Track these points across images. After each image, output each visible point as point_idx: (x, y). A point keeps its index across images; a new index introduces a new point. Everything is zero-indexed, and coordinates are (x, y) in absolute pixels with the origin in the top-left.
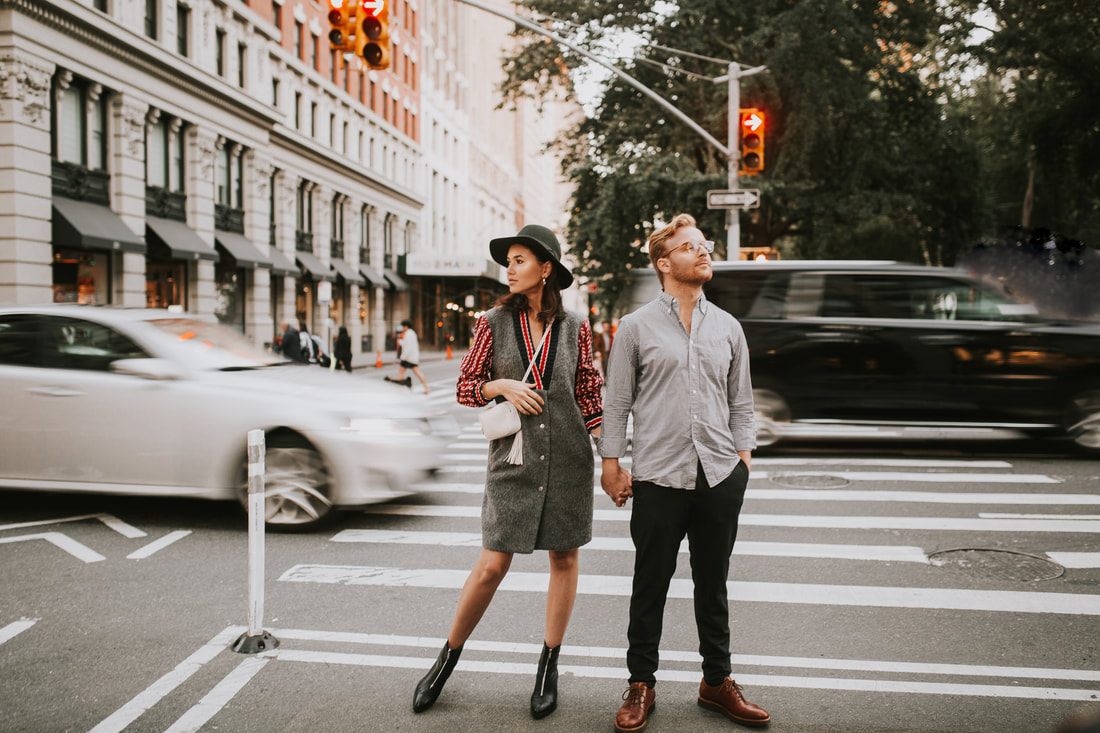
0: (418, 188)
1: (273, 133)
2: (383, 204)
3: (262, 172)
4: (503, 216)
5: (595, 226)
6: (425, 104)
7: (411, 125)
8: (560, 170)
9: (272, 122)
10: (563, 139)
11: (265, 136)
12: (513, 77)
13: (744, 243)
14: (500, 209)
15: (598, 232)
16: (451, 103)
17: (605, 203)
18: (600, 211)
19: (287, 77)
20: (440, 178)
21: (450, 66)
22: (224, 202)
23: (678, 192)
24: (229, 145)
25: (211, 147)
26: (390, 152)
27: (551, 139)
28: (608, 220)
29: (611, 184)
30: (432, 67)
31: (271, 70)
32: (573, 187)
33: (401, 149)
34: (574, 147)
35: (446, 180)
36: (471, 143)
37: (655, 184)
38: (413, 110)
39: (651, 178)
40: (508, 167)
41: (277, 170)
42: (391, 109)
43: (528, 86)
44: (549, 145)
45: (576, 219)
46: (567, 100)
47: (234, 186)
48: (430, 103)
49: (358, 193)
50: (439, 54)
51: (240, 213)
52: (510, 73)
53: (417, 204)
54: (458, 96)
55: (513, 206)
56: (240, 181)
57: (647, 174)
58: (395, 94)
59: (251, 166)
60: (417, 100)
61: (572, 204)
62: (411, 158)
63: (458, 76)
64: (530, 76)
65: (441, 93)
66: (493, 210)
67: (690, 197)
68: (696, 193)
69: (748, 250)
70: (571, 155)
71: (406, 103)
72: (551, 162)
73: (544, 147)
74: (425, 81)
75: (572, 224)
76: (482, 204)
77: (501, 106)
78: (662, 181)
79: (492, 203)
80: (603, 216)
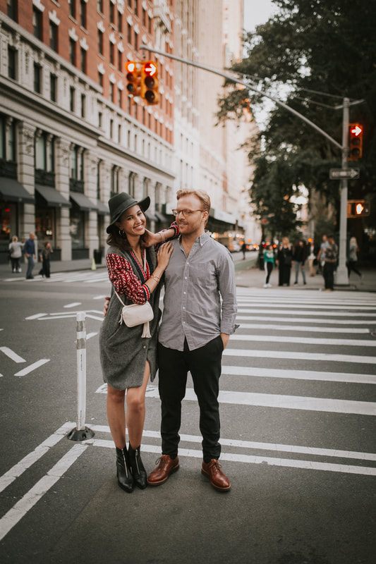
0: (173, 168)
1: (99, 141)
2: (155, 177)
3: (93, 162)
4: (216, 183)
5: (266, 188)
6: (176, 125)
7: (169, 136)
8: (248, 159)
9: (99, 135)
10: (249, 142)
11: (94, 143)
12: (224, 109)
13: (349, 198)
14: (214, 180)
15: (268, 191)
16: (190, 125)
17: (272, 176)
18: (269, 181)
19: (106, 112)
20: (184, 164)
21: (189, 105)
22: (74, 177)
23: (312, 170)
24: (77, 148)
25: (67, 148)
26: (158, 151)
27: (243, 142)
28: (273, 185)
29: (276, 166)
30: (180, 106)
31: (97, 108)
32: (253, 168)
33: (164, 149)
34: (255, 147)
35: (187, 164)
36: (200, 146)
37: (299, 166)
38: (171, 128)
39: (297, 162)
40: (219, 158)
41: (101, 160)
42: (159, 128)
43: (231, 114)
44: (242, 146)
45: (256, 185)
46: (252, 121)
47: (79, 169)
48: (179, 125)
49: (142, 172)
50: (184, 98)
51: (82, 182)
52: (222, 107)
53: (172, 177)
54: (193, 120)
55: (222, 178)
56: (82, 166)
57: (295, 160)
58: (161, 120)
59: (88, 158)
60: (172, 123)
61: (253, 177)
62: (169, 153)
63: (194, 110)
64: (233, 109)
65: (185, 119)
66: (211, 180)
67: (319, 173)
68: (322, 170)
69: (352, 201)
70: (253, 151)
71: (167, 125)
72: (243, 155)
73: (239, 147)
74: (177, 113)
75: (253, 188)
76: (206, 177)
77: (217, 125)
78: (304, 165)
79: (210, 176)
80: (270, 183)
